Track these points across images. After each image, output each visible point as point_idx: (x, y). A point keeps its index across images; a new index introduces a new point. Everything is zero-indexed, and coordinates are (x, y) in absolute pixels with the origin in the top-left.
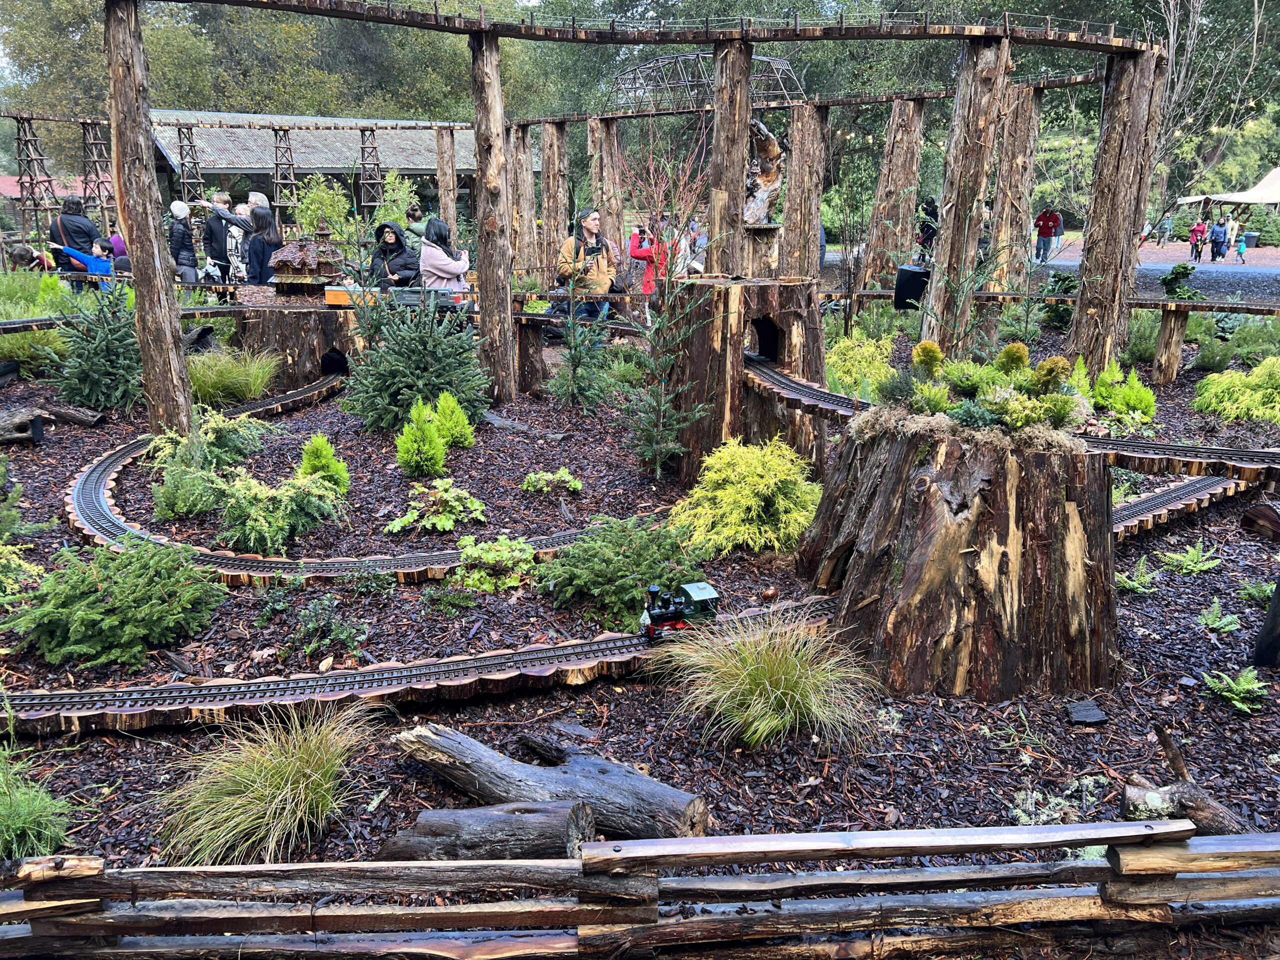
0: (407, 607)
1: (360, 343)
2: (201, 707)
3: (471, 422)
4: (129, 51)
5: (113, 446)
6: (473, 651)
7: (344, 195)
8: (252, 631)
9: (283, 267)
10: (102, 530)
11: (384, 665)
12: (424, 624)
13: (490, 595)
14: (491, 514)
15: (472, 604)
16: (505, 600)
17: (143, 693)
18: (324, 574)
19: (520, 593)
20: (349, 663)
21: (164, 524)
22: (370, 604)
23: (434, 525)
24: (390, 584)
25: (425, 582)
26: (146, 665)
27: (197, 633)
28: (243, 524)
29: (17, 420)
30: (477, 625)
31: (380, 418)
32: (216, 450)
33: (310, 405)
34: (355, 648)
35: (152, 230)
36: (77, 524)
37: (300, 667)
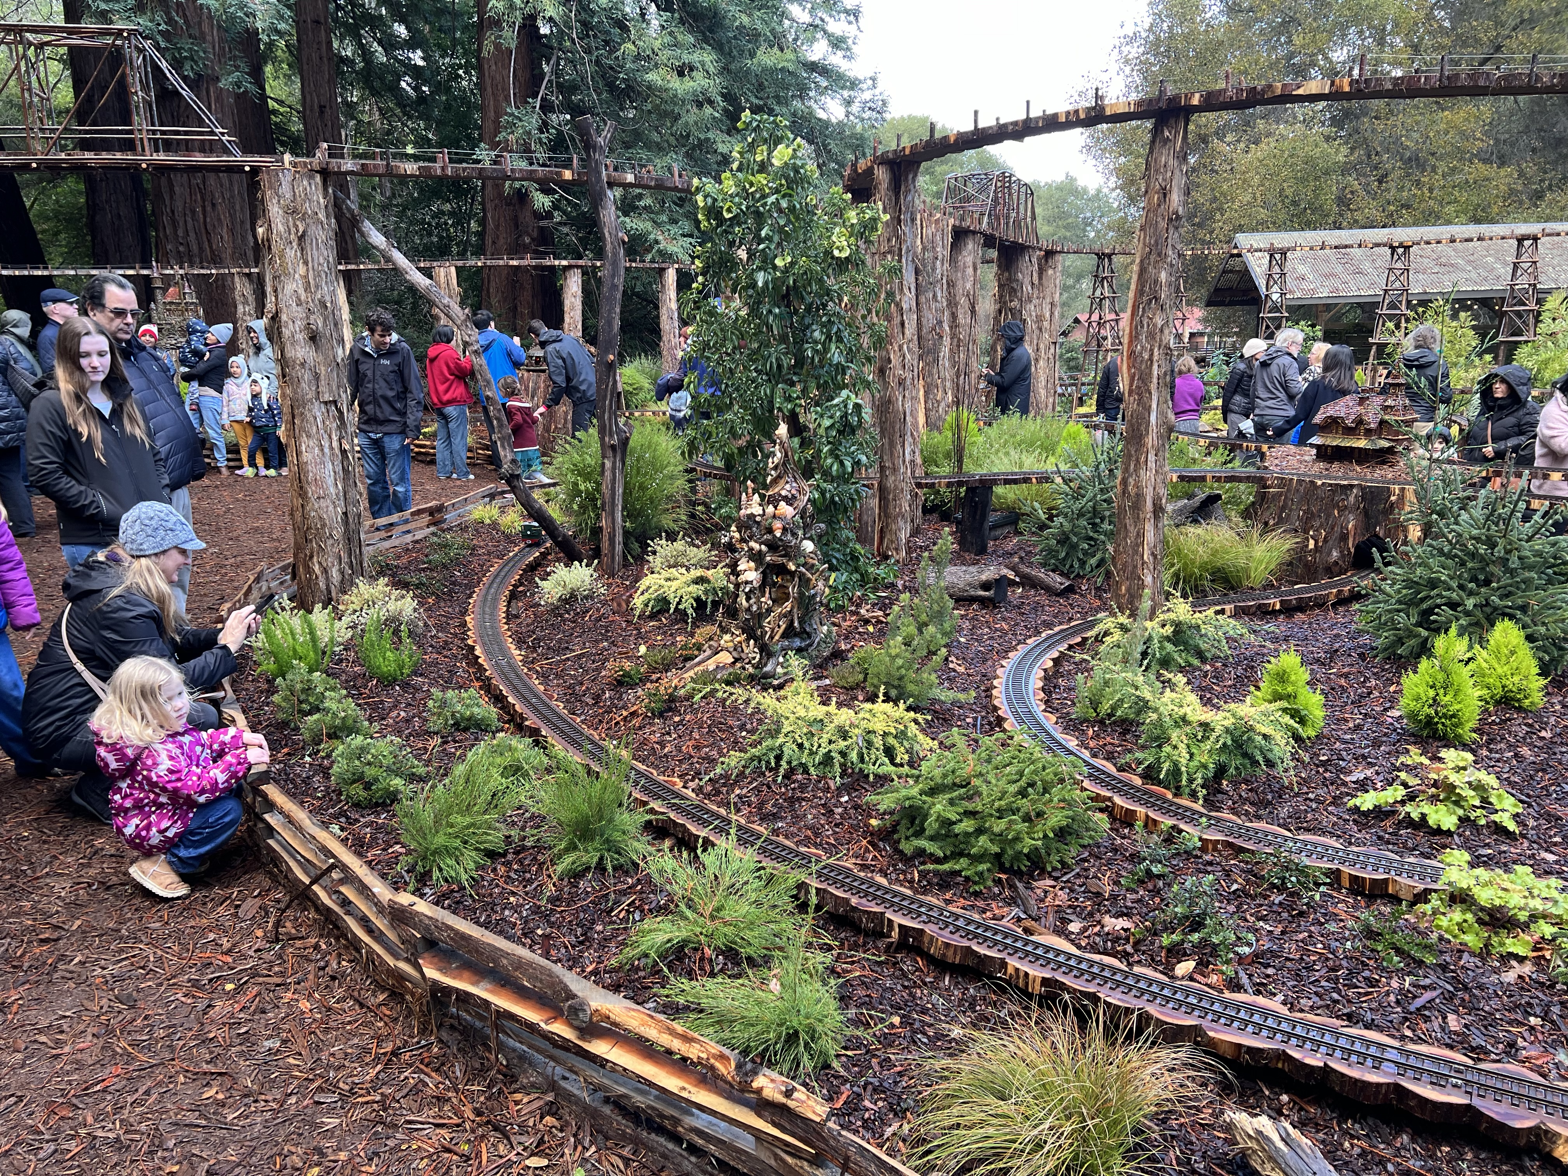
0: (1332, 927)
1: (1415, 532)
2: (1018, 966)
3: (1544, 672)
4: (1169, 174)
5: (1071, 619)
6: (1408, 1033)
7: (1473, 328)
8: (1116, 888)
9: (1332, 425)
10: (1016, 714)
11: (1261, 1000)
12: (1344, 963)
13: (1472, 954)
14: (1531, 823)
15: (1430, 960)
16: (1497, 970)
17: (969, 922)
18: (1239, 842)
19: (1527, 969)
20: (1214, 979)
21: (1081, 723)
22: (1280, 903)
23: (1424, 816)
24: (1318, 885)
25: (1382, 897)
26: (989, 888)
27: (1055, 869)
28: (1160, 746)
29: (984, 577)
30: (1428, 995)
31: (1400, 641)
32: (1169, 647)
33: (1320, 606)
34: (1228, 962)
35: (1155, 380)
36: (996, 702)
37: (1153, 960)
